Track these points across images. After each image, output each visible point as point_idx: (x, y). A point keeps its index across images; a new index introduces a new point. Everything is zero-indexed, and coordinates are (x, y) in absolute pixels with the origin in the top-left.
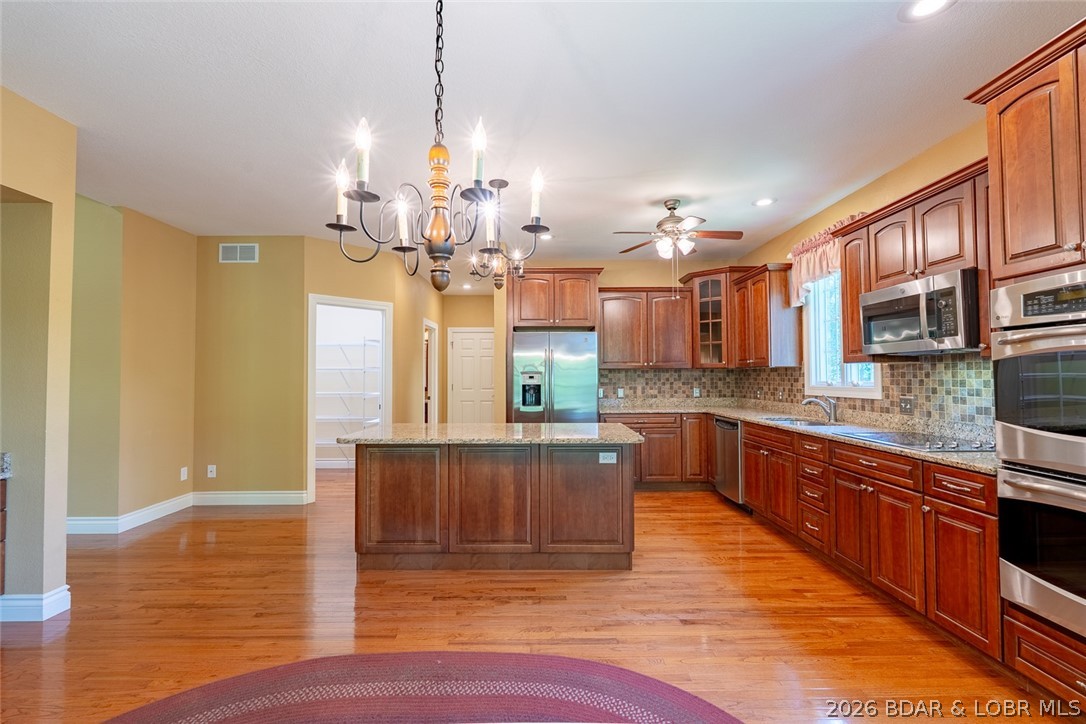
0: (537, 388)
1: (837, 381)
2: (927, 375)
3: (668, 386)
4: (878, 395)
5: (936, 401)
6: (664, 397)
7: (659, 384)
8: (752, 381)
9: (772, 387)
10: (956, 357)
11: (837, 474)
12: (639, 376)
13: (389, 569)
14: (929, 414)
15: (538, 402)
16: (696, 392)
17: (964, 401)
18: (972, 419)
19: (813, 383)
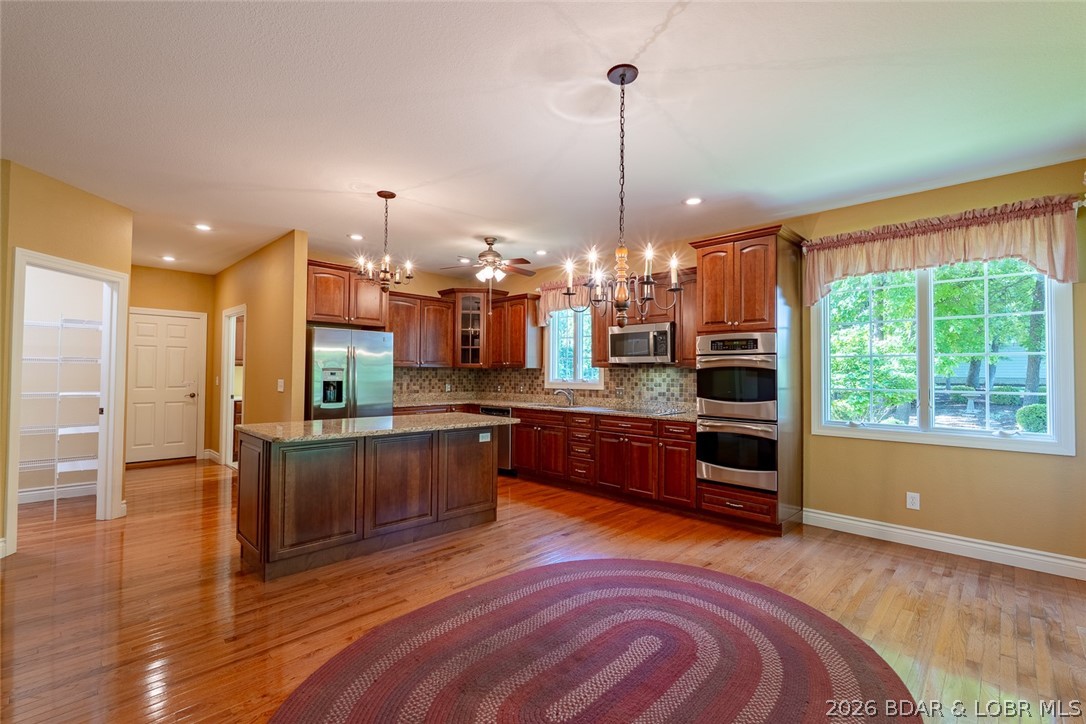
0: (340, 384)
1: (569, 378)
2: (633, 376)
3: (427, 382)
4: (601, 387)
5: (637, 389)
6: (424, 392)
7: (420, 381)
8: (492, 378)
9: (513, 383)
10: (664, 366)
11: (602, 435)
12: (405, 373)
13: (301, 571)
14: (633, 397)
15: (339, 399)
16: (448, 387)
17: (652, 389)
18: (656, 398)
19: (551, 380)
